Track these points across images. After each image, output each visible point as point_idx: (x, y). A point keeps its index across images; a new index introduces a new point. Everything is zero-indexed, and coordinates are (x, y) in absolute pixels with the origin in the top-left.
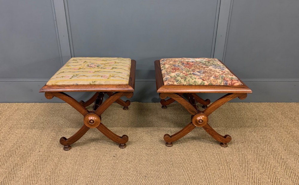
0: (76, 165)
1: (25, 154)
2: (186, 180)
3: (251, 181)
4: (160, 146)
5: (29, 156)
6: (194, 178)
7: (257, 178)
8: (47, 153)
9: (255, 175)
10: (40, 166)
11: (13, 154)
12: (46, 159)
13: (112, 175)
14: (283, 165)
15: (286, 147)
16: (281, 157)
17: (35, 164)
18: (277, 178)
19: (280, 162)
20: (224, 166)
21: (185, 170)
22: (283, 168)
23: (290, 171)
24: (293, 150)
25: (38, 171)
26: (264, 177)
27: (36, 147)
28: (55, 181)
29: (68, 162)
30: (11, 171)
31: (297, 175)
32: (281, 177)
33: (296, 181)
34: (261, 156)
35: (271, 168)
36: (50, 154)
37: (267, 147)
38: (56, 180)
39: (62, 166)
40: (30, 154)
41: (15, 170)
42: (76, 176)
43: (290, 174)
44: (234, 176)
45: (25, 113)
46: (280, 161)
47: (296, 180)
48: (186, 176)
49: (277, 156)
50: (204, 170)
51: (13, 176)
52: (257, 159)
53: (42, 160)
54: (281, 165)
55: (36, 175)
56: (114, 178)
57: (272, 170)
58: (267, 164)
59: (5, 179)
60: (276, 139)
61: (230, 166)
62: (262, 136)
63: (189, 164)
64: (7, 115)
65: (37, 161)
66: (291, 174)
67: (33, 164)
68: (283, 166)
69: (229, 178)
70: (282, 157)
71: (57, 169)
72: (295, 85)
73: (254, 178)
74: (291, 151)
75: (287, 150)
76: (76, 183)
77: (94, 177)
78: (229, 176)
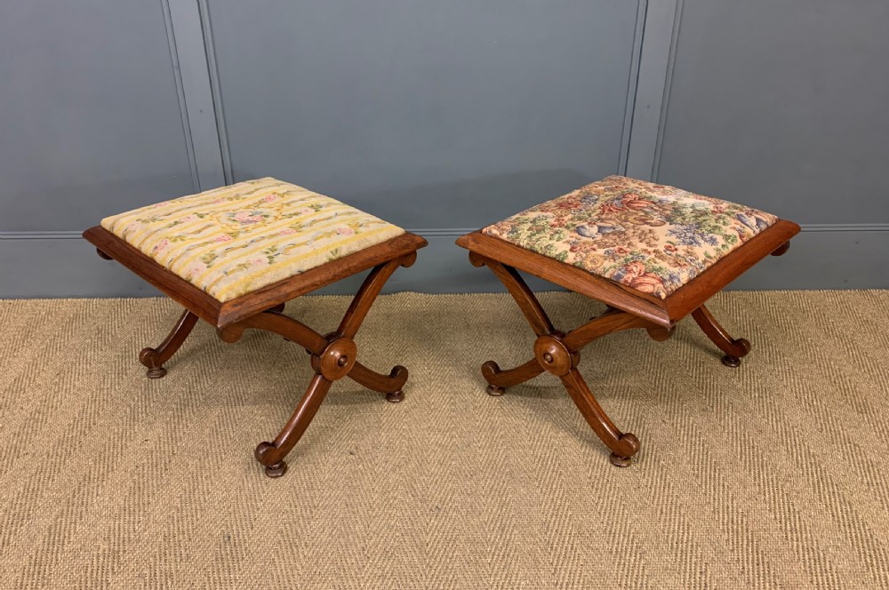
0: (249, 479)
1: (107, 448)
2: (549, 516)
3: (723, 518)
4: (477, 421)
5: (119, 455)
6: (570, 513)
7: (740, 511)
8: (166, 445)
9: (735, 502)
10: (150, 483)
11: (75, 449)
12: (165, 463)
13: (347, 505)
14: (812, 474)
15: (822, 421)
16: (809, 452)
17: (136, 477)
18: (794, 509)
19: (804, 466)
20: (652, 478)
21: (544, 490)
22: (811, 483)
23: (831, 490)
24: (843, 430)
25: (146, 497)
26: (759, 507)
27: (136, 427)
28: (195, 522)
29: (226, 470)
30: (74, 496)
31: (847, 499)
32: (804, 508)
33: (843, 517)
34: (753, 447)
35: (780, 483)
36: (175, 448)
37: (772, 420)
38: (197, 520)
39: (209, 482)
40: (119, 450)
41: (84, 495)
42: (251, 509)
43: (830, 499)
44: (678, 505)
45: (98, 328)
46: (804, 462)
47: (845, 516)
48: (547, 507)
49: (798, 447)
50: (597, 489)
51: (79, 510)
52: (741, 457)
53: (155, 464)
54: (808, 474)
55: (142, 508)
56: (354, 513)
57: (782, 486)
58: (767, 470)
59: (59, 520)
60: (796, 397)
61: (668, 477)
62: (758, 390)
63: (557, 472)
64: (48, 335)
65: (141, 468)
66: (833, 499)
67: (131, 476)
68: (813, 476)
69: (664, 511)
70: (811, 451)
71: (196, 491)
72: (857, 243)
73: (730, 509)
74: (837, 433)
75: (827, 431)
76: (252, 528)
77: (299, 511)
78: (664, 506)
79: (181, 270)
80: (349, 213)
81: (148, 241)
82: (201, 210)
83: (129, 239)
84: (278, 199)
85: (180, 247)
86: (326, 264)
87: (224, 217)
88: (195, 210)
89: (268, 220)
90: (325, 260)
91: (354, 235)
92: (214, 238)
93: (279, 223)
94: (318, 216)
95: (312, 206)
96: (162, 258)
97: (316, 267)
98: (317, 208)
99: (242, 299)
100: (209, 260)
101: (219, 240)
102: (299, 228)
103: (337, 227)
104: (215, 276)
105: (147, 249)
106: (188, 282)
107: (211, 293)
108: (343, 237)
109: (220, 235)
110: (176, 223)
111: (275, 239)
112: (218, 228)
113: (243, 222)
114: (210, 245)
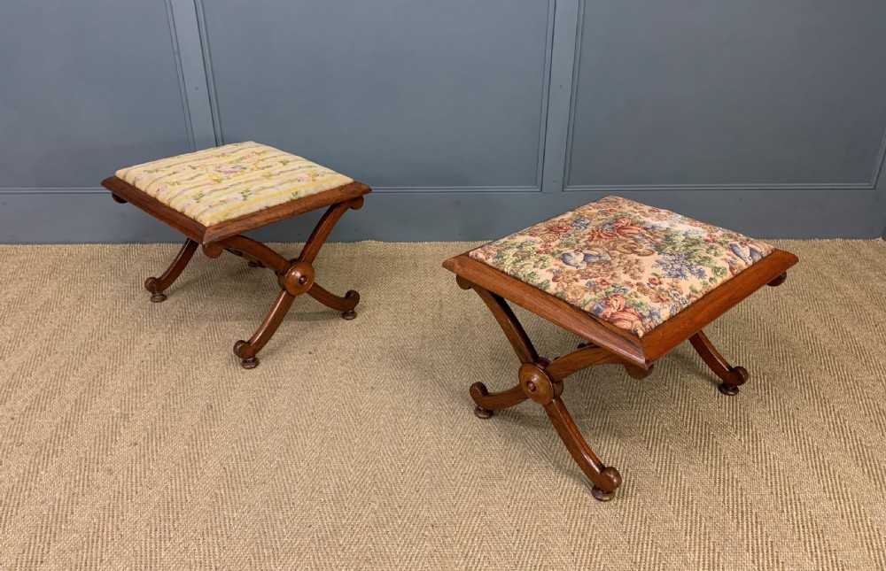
79: (177, 205)
80: (310, 167)
81: (152, 186)
82: (193, 164)
83: (137, 185)
84: (256, 157)
85: (177, 189)
86: (288, 203)
87: (211, 169)
88: (190, 164)
89: (245, 171)
90: (287, 199)
91: (312, 182)
92: (203, 183)
93: (254, 173)
94: (285, 168)
95: (282, 162)
96: (163, 197)
97: (280, 205)
98: (285, 163)
99: (222, 225)
100: (198, 198)
101: (207, 184)
102: (269, 176)
103: (298, 176)
104: (202, 209)
105: (151, 192)
106: (182, 214)
107: (198, 220)
108: (304, 183)
109: (207, 181)
110: (174, 173)
111: (249, 184)
112: (207, 176)
113: (226, 172)
114: (199, 188)
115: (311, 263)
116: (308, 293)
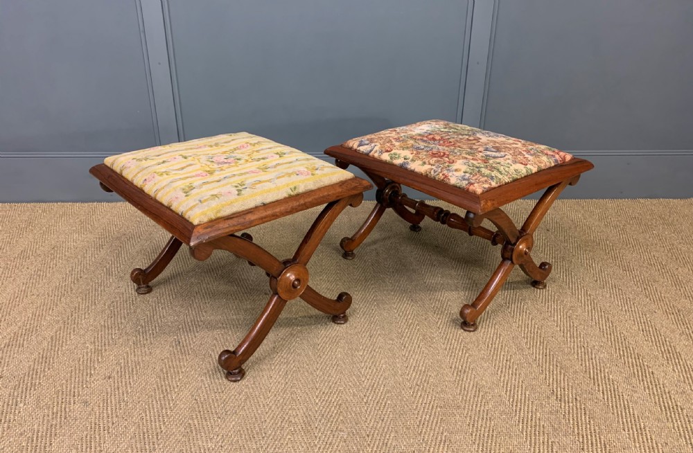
5: (100, 296)
10: (122, 312)
11: (67, 292)
12: (132, 301)
27: (111, 280)
53: (125, 301)
65: (117, 303)
67: (109, 307)
79: (164, 198)
80: (308, 160)
81: (139, 175)
82: (184, 153)
83: (125, 174)
84: (250, 147)
85: (165, 180)
86: (285, 198)
87: (203, 159)
88: (181, 153)
89: (240, 162)
90: (285, 195)
91: (311, 176)
92: (194, 174)
93: (248, 164)
94: (281, 161)
95: (277, 153)
96: (149, 189)
97: (277, 201)
98: (281, 155)
99: (213, 222)
100: (187, 191)
101: (197, 175)
102: (265, 169)
103: (297, 169)
104: (192, 203)
105: (138, 182)
106: (169, 208)
107: (186, 217)
108: (301, 177)
109: (199, 172)
110: (164, 162)
111: (244, 177)
112: (198, 166)
113: (219, 163)
114: (190, 179)
115: (305, 264)
116: (300, 296)
